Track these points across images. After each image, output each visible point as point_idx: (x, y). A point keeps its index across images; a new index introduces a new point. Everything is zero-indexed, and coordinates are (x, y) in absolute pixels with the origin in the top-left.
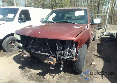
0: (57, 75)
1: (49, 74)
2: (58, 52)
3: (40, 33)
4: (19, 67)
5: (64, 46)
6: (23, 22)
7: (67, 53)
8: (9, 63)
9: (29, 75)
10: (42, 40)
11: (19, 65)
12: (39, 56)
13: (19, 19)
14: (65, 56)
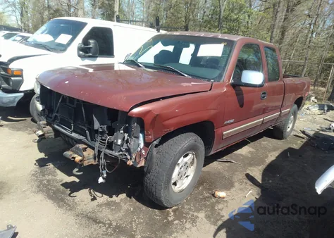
0: (106, 197)
1: (90, 189)
2: (99, 138)
3: (67, 82)
4: (37, 161)
5: (111, 123)
6: (90, 57)
7: (119, 142)
8: (24, 147)
9: (45, 182)
10: (76, 103)
11: (42, 155)
12: (70, 141)
13: (80, 49)
14: (113, 150)
